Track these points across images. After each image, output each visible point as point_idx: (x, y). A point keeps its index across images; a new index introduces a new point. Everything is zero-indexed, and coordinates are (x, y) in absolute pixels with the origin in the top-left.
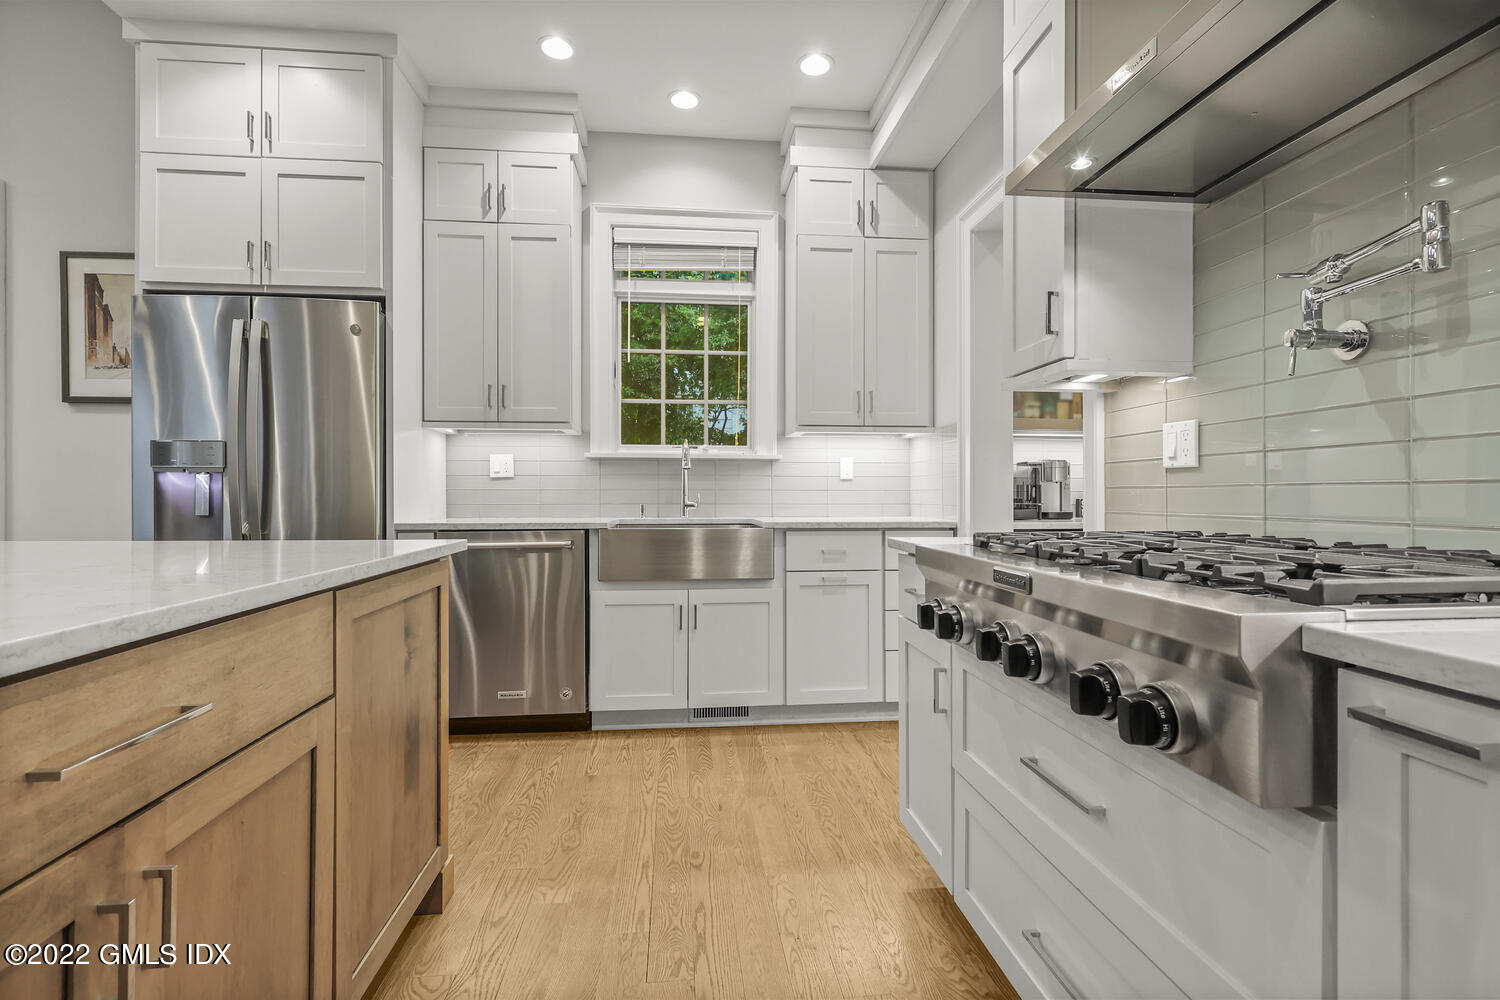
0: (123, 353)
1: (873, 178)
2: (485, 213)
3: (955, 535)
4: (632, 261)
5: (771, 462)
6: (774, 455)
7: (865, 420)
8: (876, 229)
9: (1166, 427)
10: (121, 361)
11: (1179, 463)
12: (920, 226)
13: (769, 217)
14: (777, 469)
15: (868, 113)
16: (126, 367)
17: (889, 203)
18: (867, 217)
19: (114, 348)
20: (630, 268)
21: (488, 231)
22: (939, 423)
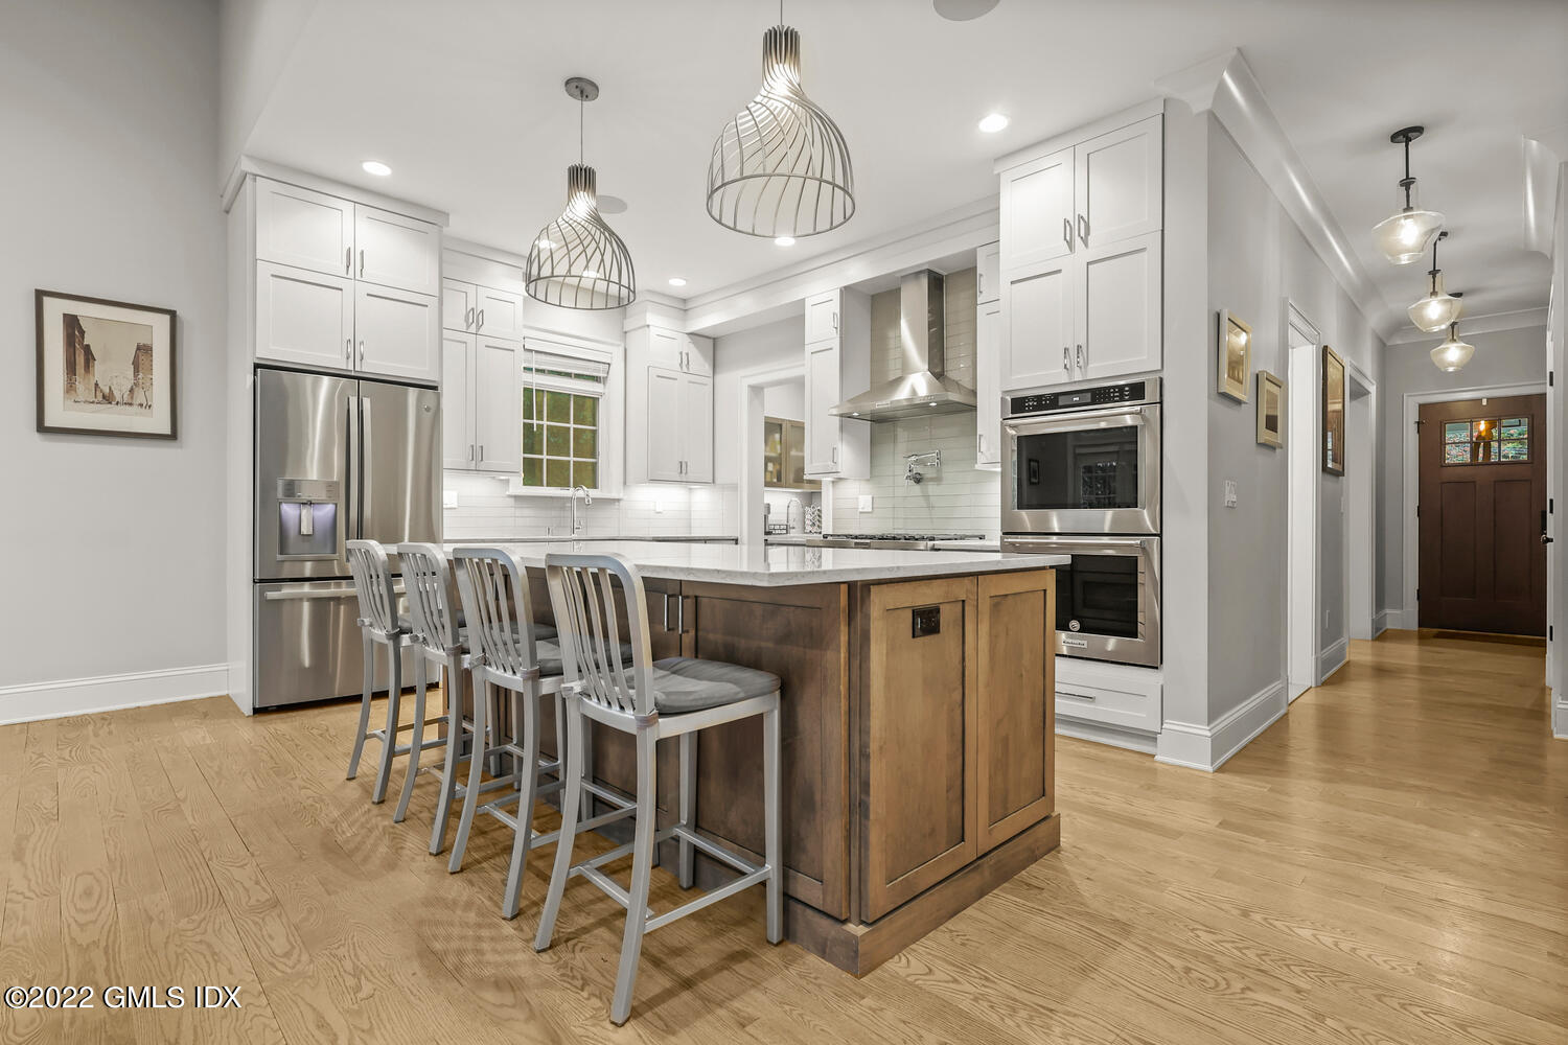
0: (107, 391)
1: (687, 339)
2: (468, 327)
3: (737, 544)
4: (536, 362)
5: (618, 500)
6: (621, 496)
7: (682, 476)
8: (688, 368)
9: (860, 497)
10: (104, 397)
11: (865, 510)
12: (707, 368)
13: (619, 345)
14: (622, 503)
15: (685, 301)
16: (110, 403)
17: (695, 355)
18: (685, 361)
19: (97, 385)
20: (534, 366)
21: (470, 339)
22: (717, 481)
